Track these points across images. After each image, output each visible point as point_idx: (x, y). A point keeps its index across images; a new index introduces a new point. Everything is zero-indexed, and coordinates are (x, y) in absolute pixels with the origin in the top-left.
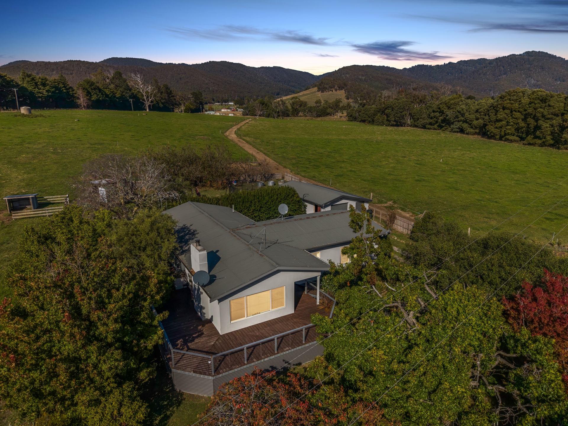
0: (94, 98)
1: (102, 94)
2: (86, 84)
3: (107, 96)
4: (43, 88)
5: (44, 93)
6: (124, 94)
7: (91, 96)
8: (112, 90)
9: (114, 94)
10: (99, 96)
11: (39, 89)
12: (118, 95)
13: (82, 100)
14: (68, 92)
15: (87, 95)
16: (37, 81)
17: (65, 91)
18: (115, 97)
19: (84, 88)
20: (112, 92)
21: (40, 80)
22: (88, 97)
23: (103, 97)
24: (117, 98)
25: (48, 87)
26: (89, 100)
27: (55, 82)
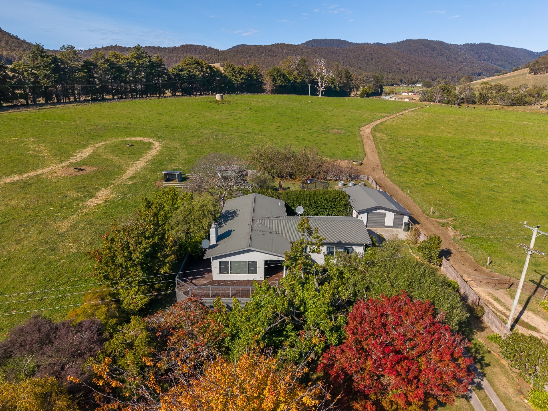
0: (278, 83)
1: (285, 80)
2: (274, 71)
3: (289, 81)
4: (239, 76)
5: (239, 81)
6: (305, 79)
7: (276, 82)
8: (294, 76)
9: (296, 79)
10: (282, 82)
11: (236, 77)
12: (299, 81)
13: (268, 86)
14: (258, 79)
15: (273, 81)
16: (236, 70)
17: (255, 78)
18: (296, 82)
19: (271, 75)
20: (294, 78)
21: (238, 70)
22: (273, 83)
23: (285, 83)
24: (298, 84)
25: (243, 75)
26: (274, 85)
27: (249, 71)
